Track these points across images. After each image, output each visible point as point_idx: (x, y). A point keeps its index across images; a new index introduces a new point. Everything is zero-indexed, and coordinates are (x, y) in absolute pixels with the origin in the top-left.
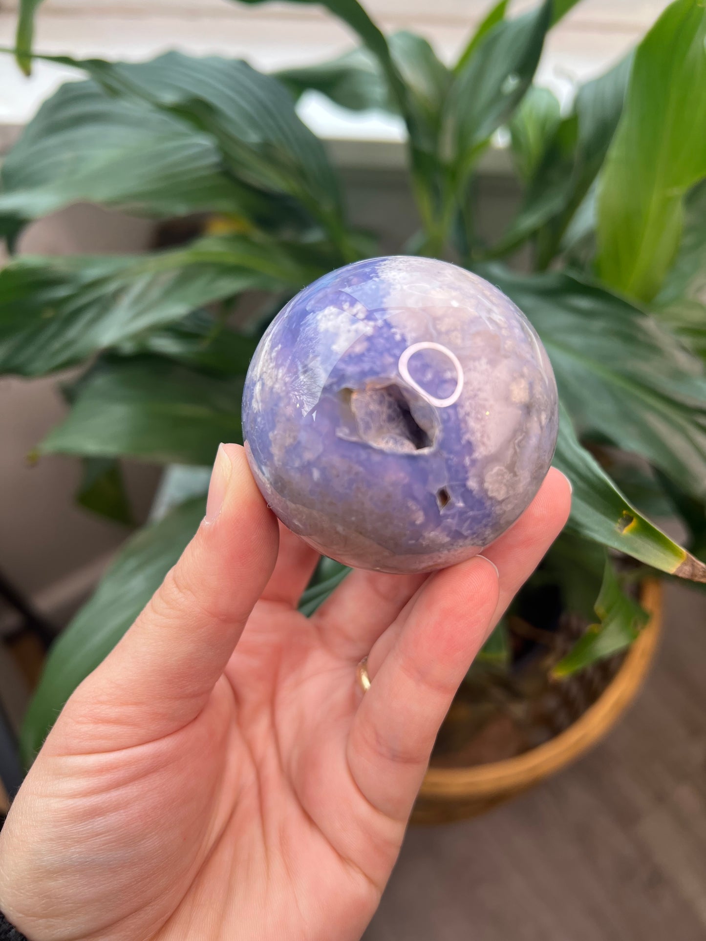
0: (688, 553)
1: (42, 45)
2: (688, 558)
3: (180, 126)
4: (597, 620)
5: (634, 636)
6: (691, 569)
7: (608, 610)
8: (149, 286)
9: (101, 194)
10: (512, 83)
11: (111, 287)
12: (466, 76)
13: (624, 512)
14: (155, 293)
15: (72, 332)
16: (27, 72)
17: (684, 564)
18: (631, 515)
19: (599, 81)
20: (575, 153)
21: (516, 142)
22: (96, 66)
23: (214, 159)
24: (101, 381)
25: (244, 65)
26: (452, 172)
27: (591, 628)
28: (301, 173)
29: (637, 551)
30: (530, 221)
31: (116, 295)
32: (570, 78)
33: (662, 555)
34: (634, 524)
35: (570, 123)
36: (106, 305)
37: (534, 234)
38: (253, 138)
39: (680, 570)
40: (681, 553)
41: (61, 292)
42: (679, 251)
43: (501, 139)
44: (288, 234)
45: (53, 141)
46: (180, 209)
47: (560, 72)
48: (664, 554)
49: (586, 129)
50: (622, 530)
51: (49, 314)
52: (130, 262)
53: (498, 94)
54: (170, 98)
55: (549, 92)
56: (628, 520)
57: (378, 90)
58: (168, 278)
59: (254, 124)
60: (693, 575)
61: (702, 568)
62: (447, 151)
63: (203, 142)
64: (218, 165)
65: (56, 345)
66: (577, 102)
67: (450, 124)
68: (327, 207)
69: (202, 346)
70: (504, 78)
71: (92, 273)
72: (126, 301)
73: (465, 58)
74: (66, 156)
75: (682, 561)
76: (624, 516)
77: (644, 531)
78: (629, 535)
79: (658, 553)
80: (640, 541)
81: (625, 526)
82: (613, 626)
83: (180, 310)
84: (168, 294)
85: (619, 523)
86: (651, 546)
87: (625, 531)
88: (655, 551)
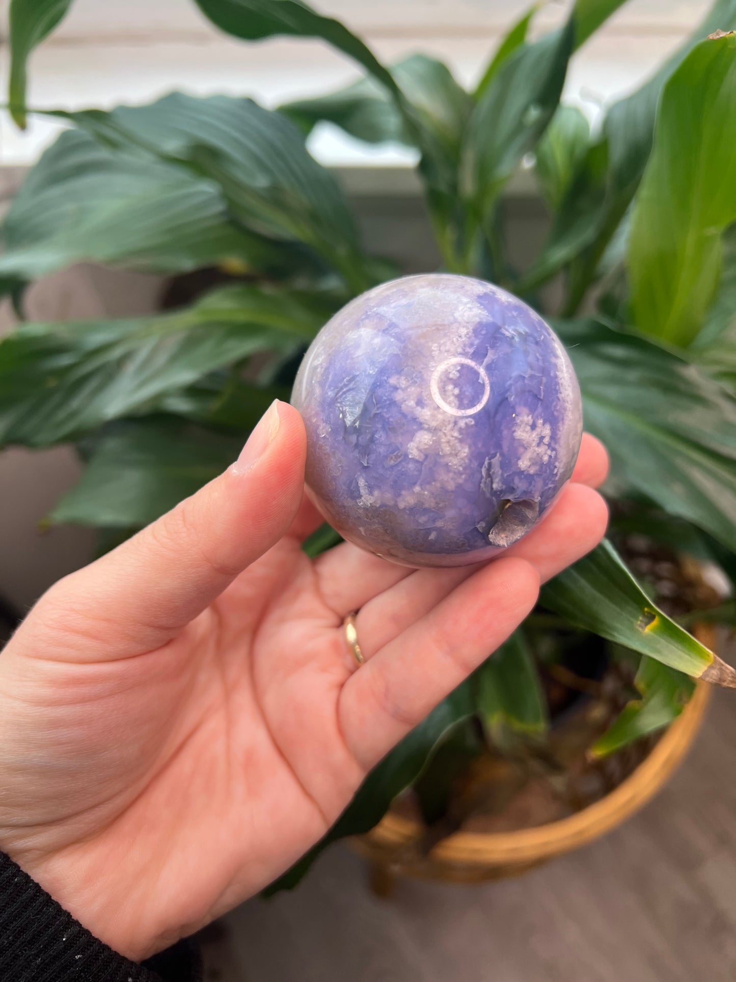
0: (716, 656)
1: (36, 98)
2: (715, 661)
3: (180, 174)
4: (637, 695)
5: (678, 712)
6: (719, 672)
7: (649, 686)
8: (155, 350)
9: (102, 252)
10: (534, 114)
11: (116, 353)
12: (486, 103)
13: (646, 609)
14: (161, 359)
15: (75, 403)
16: (22, 126)
17: (711, 667)
18: (653, 613)
19: (630, 100)
20: (607, 180)
21: (542, 168)
22: (93, 116)
23: (219, 207)
24: (112, 445)
25: (250, 104)
26: (475, 209)
27: (632, 704)
28: (314, 218)
29: (658, 652)
30: (560, 253)
31: (121, 363)
32: (597, 101)
33: (687, 657)
34: (656, 622)
35: (601, 147)
36: (111, 372)
37: (566, 266)
38: (261, 182)
39: (706, 674)
40: (708, 656)
41: (65, 360)
42: (720, 286)
43: (528, 163)
44: (301, 283)
45: (55, 192)
46: (187, 264)
47: (586, 95)
48: (690, 655)
49: (617, 153)
50: (643, 628)
51: (52, 383)
52: (132, 325)
53: (520, 126)
54: (173, 145)
55: (577, 111)
56: (651, 618)
57: (392, 121)
58: (172, 343)
59: (263, 167)
60: (722, 680)
61: (732, 672)
62: (468, 186)
63: (207, 188)
64: (223, 214)
65: (61, 415)
66: (607, 124)
67: (469, 157)
68: (342, 251)
69: (215, 405)
70: (525, 109)
71: (97, 339)
72: (131, 368)
73: (485, 82)
74: (69, 207)
75: (709, 664)
76: (646, 614)
77: (668, 630)
78: (652, 633)
79: (683, 654)
80: (663, 641)
81: (647, 624)
82: (655, 702)
83: (186, 376)
84: (174, 359)
85: (641, 621)
86: (675, 647)
87: (648, 630)
88: (680, 653)
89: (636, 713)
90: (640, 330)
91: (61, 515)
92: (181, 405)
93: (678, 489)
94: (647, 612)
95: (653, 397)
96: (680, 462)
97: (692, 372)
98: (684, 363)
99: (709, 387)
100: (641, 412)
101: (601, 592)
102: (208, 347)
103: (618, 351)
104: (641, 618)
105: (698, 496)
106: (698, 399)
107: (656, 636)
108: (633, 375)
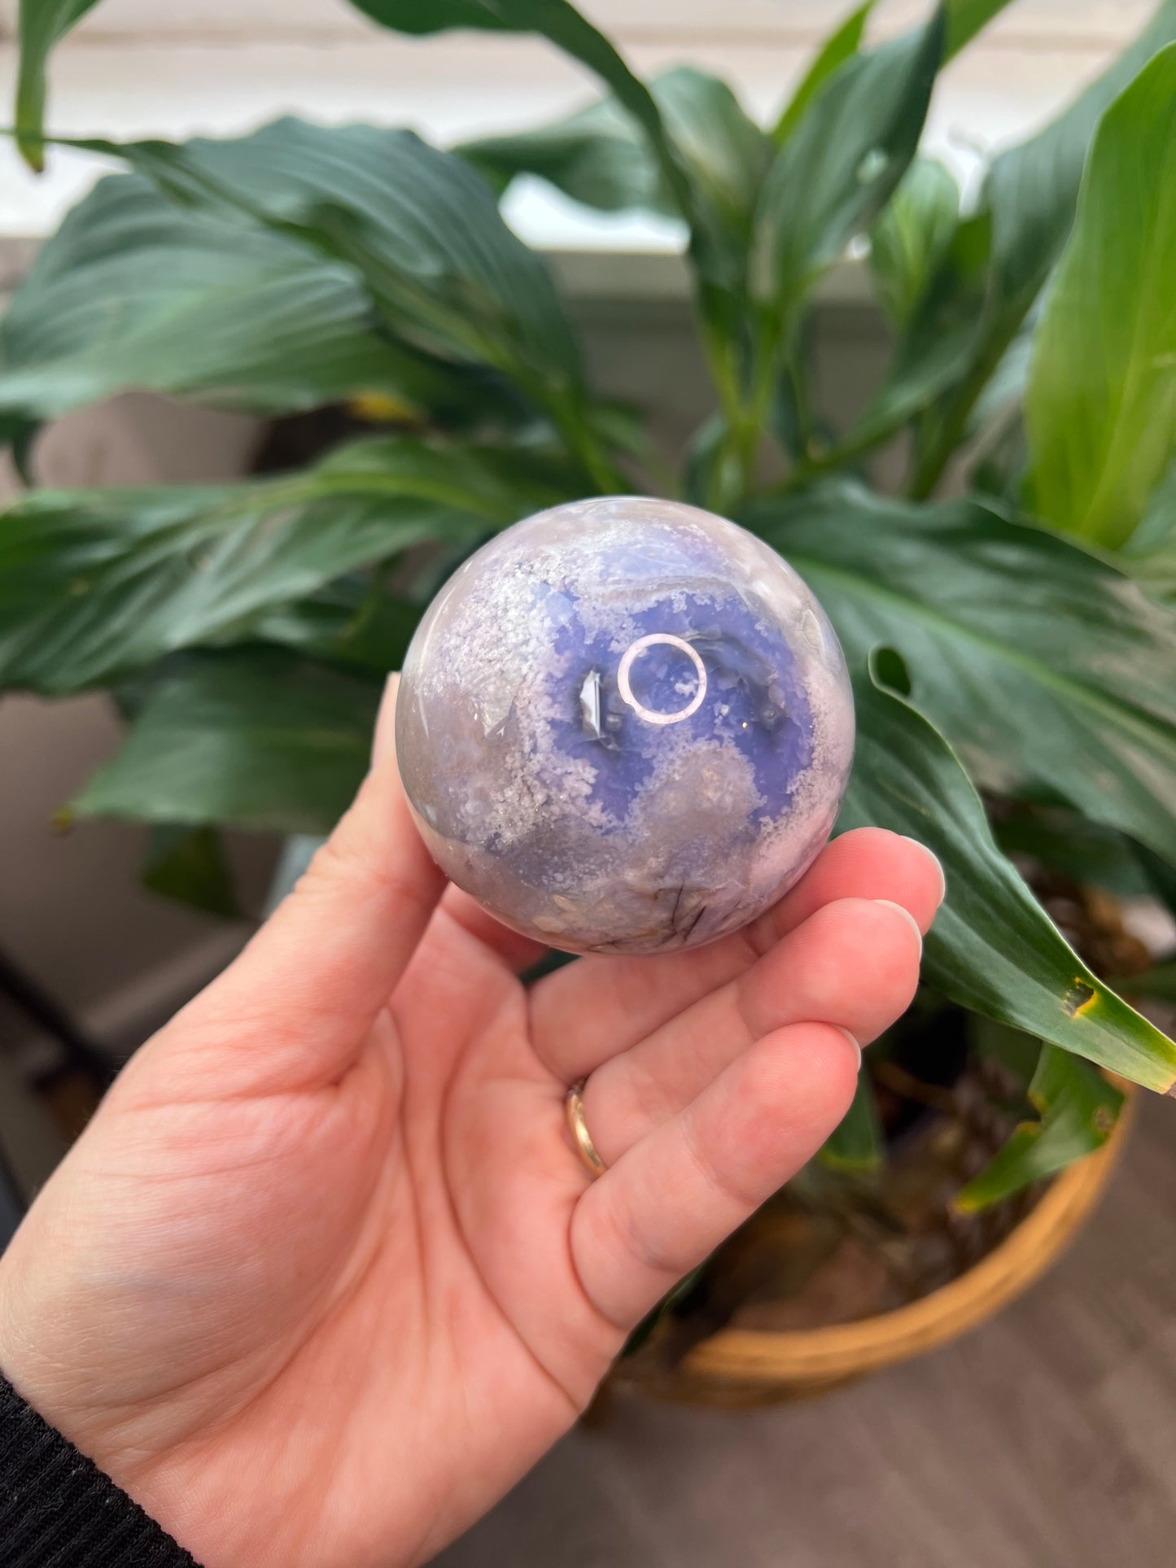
1: (59, 120)
3: (297, 251)
4: (1035, 1116)
5: (1098, 1142)
7: (1051, 1098)
8: (250, 539)
9: (165, 376)
10: (875, 164)
11: (187, 542)
12: (794, 148)
13: (1077, 980)
14: (261, 552)
15: (117, 624)
16: (38, 167)
18: (1090, 986)
19: (1028, 147)
20: (987, 280)
21: (881, 257)
22: (153, 151)
23: (360, 306)
24: (174, 690)
25: (410, 138)
26: (773, 318)
27: (1026, 1128)
28: (512, 328)
29: (1099, 1051)
30: (909, 397)
31: (194, 558)
32: (976, 148)
33: (1145, 1059)
34: (1093, 1001)
35: (980, 224)
36: (177, 573)
37: (916, 418)
38: (428, 267)
41: (103, 552)
43: (858, 250)
44: (489, 434)
45: (86, 277)
46: (304, 399)
47: (957, 138)
48: (1150, 1057)
49: (1005, 234)
50: (1072, 1012)
51: (80, 589)
52: (214, 496)
53: (852, 183)
54: (284, 204)
55: (938, 165)
56: (1085, 993)
57: (642, 175)
58: (281, 525)
59: (432, 244)
62: (764, 282)
63: (341, 276)
64: (364, 317)
65: (94, 641)
66: (988, 186)
67: (767, 235)
68: (556, 384)
69: (348, 630)
70: (861, 158)
71: (153, 518)
72: (211, 565)
73: (792, 113)
74: (110, 302)
76: (1078, 987)
77: (1112, 1014)
78: (1087, 1020)
79: (1138, 1055)
80: (1103, 1032)
81: (1078, 1005)
82: (1060, 1125)
83: (303, 581)
84: (282, 553)
85: (1068, 999)
86: (1124, 1041)
87: (1079, 1014)
88: (1132, 1052)
89: (1029, 1143)
90: (1044, 521)
91: (88, 804)
92: (288, 631)
93: (1107, 781)
94: (1080, 984)
95: (1066, 631)
96: (1109, 737)
97: (1130, 592)
98: (1117, 574)
99: (1156, 617)
100: (1044, 655)
101: (1001, 950)
102: (337, 533)
103: (1012, 556)
104: (1068, 994)
105: (1139, 793)
106: (1138, 635)
107: (1093, 1024)
108: (1034, 595)
